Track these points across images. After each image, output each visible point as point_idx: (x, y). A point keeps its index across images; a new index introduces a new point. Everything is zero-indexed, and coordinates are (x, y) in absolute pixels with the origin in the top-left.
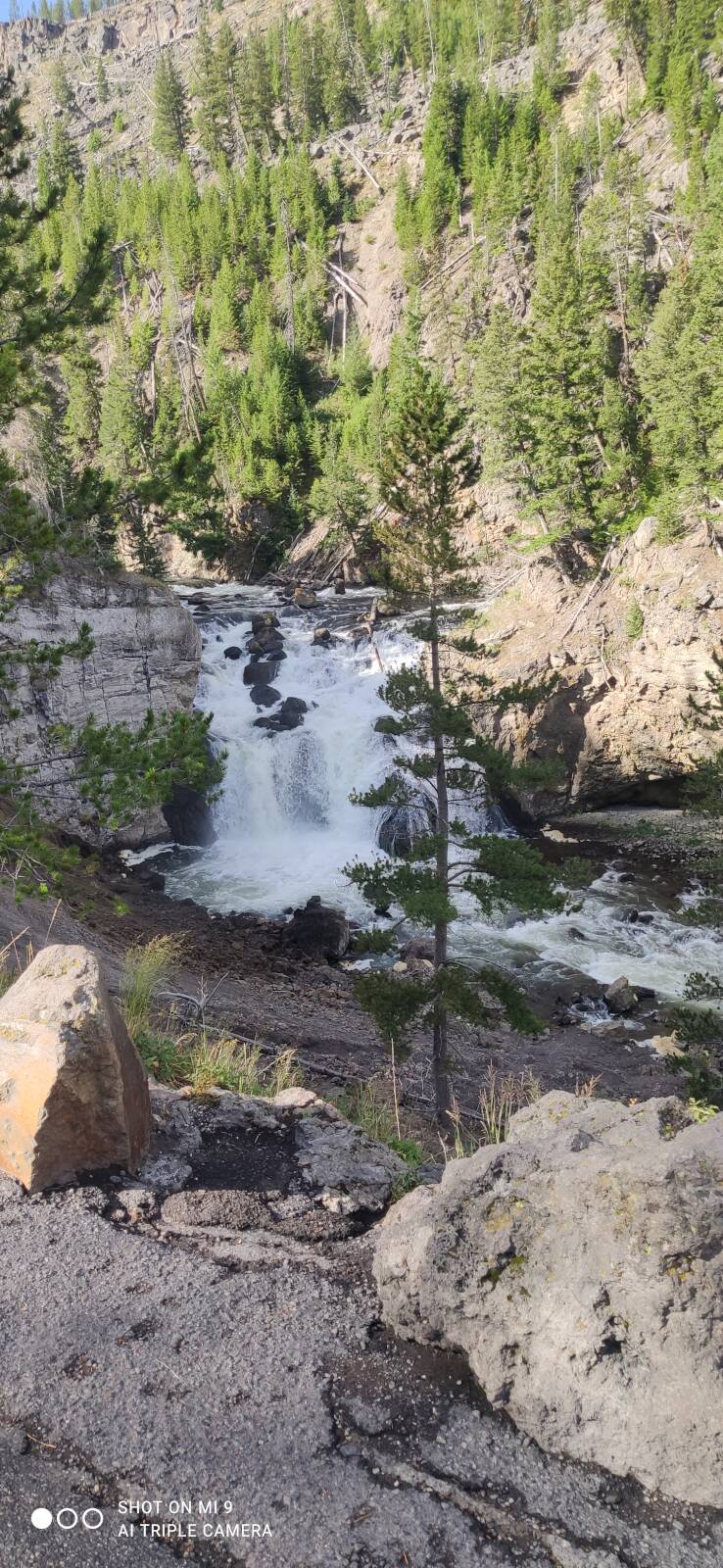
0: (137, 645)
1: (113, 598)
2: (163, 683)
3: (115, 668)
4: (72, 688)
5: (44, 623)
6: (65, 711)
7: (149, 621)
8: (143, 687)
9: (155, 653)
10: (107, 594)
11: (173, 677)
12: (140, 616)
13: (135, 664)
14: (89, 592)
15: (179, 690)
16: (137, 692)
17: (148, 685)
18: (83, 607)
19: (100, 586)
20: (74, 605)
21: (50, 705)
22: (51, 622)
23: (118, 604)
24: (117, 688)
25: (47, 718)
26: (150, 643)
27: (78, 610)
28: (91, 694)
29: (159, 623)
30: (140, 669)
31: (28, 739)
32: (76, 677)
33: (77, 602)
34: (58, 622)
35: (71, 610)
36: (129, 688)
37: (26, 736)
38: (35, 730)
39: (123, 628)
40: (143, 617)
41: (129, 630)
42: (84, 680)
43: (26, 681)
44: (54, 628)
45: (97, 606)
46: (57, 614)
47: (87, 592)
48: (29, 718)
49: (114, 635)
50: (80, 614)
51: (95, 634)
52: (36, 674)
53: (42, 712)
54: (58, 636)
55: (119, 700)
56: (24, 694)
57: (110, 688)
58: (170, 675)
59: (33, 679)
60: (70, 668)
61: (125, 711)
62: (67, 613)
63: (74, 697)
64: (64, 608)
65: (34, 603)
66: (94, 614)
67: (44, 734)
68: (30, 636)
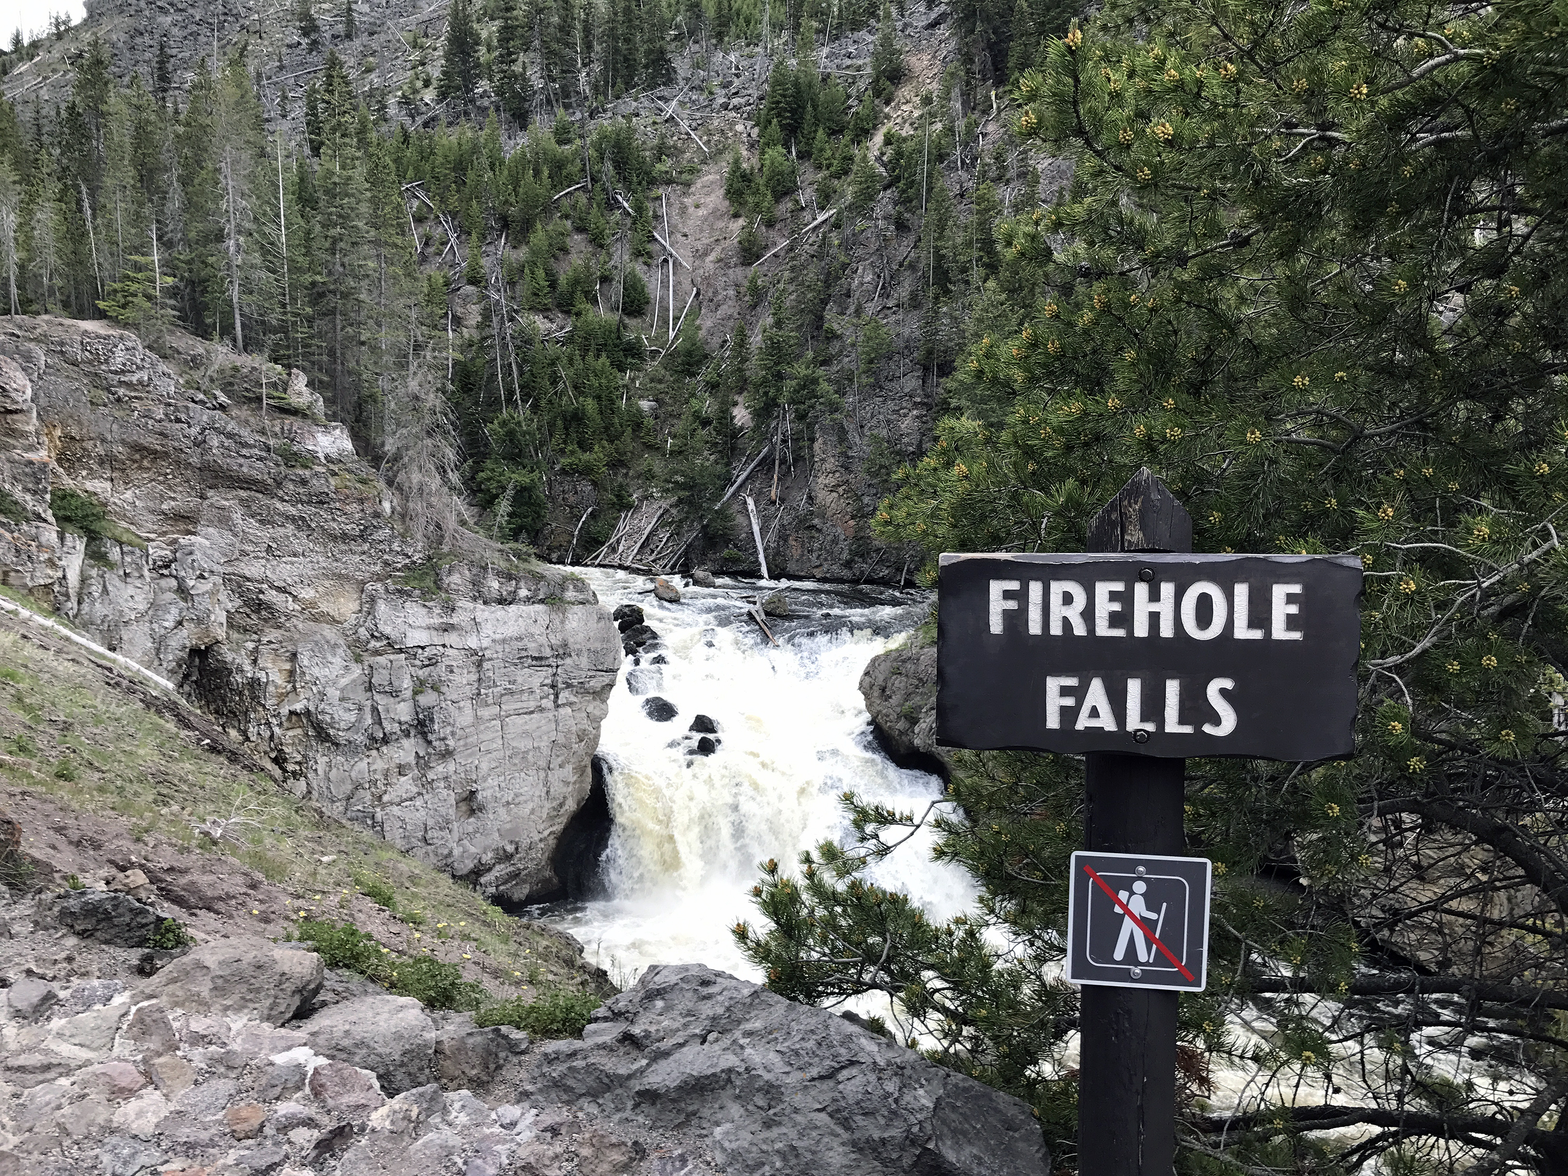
0: (547, 652)
1: (523, 593)
2: (573, 699)
3: (520, 680)
4: (462, 704)
5: (437, 621)
6: (453, 734)
7: (562, 622)
8: (548, 703)
9: (568, 661)
10: (517, 588)
11: (586, 692)
12: (553, 615)
13: (542, 676)
14: (496, 585)
15: (590, 709)
16: (541, 709)
17: (555, 702)
18: (485, 603)
19: (510, 577)
20: (475, 599)
21: (436, 727)
22: (445, 620)
23: (528, 600)
24: (519, 705)
25: (429, 743)
26: (563, 651)
27: (480, 606)
28: (485, 713)
29: (575, 624)
30: (548, 681)
31: (402, 770)
32: (469, 691)
33: (480, 596)
34: (455, 620)
35: (471, 605)
36: (532, 705)
37: (400, 766)
38: (412, 759)
39: (531, 630)
40: (556, 617)
41: (538, 630)
42: (479, 694)
43: (408, 694)
44: (447, 628)
45: (502, 601)
46: (453, 610)
47: (494, 584)
48: (406, 743)
49: (519, 639)
50: (483, 612)
51: (498, 637)
52: (420, 687)
53: (424, 735)
54: (452, 638)
55: (519, 720)
56: (404, 711)
57: (510, 705)
58: (582, 690)
59: (415, 693)
60: (464, 679)
61: (526, 734)
62: (466, 610)
63: (464, 717)
64: (464, 603)
65: (426, 595)
66: (498, 611)
67: (423, 763)
68: (416, 638)
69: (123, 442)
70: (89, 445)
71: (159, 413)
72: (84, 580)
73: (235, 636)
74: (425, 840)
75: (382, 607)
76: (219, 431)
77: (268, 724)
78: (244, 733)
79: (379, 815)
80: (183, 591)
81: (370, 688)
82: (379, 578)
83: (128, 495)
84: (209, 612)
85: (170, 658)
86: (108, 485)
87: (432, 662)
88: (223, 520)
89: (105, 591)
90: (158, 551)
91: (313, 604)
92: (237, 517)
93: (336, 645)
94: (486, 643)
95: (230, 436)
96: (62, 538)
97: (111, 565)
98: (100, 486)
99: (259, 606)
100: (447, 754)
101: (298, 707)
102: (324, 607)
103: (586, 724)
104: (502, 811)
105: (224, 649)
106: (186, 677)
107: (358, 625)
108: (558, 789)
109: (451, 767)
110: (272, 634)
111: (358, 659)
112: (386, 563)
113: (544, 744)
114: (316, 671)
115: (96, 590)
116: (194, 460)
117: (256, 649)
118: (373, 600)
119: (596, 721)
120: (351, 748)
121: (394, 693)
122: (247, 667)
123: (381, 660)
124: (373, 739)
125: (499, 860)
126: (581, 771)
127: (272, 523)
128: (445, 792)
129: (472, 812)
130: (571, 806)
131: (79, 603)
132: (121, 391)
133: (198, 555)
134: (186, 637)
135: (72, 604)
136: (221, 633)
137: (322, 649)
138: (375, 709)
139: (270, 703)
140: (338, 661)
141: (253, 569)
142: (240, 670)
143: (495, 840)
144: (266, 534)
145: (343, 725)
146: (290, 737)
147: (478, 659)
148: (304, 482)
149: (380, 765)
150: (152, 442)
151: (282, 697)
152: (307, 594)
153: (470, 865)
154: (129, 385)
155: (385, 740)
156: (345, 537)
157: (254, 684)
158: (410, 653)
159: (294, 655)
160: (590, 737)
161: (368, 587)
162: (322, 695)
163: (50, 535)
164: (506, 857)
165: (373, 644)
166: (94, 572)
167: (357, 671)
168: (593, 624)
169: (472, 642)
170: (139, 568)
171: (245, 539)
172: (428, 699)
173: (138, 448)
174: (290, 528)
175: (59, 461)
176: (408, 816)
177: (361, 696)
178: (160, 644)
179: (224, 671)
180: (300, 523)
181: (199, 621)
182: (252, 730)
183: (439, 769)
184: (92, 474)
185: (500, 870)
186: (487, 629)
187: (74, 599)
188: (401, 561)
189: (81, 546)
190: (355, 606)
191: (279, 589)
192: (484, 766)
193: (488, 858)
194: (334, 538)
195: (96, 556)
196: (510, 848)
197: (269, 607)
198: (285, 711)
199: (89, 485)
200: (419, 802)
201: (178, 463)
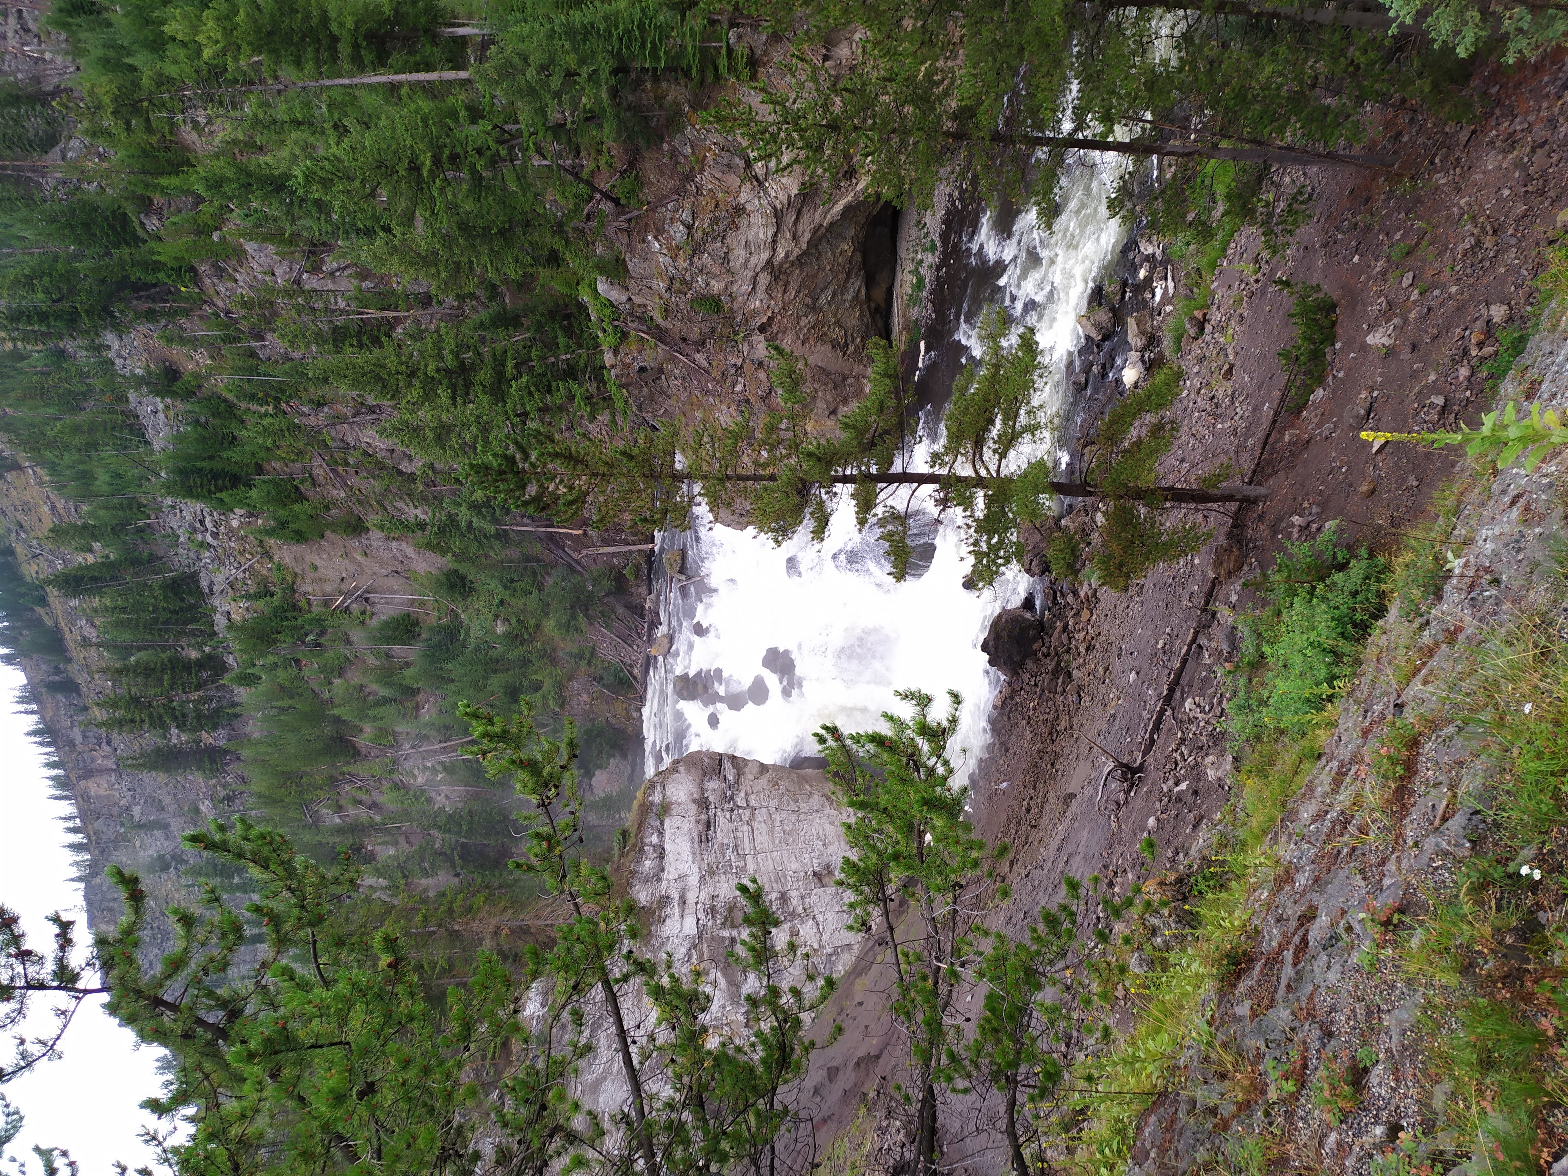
0: (703, 817)
1: (655, 839)
2: (742, 794)
3: (726, 841)
5: (677, 910)
7: (679, 804)
8: (746, 814)
9: (711, 799)
10: (651, 845)
11: (737, 782)
12: (674, 812)
13: (722, 820)
14: (648, 863)
15: (751, 777)
16: (751, 820)
17: (744, 809)
18: (663, 870)
19: (641, 851)
20: (659, 880)
22: (676, 904)
23: (661, 834)
24: (746, 840)
26: (703, 803)
27: (665, 875)
29: (682, 794)
30: (728, 815)
33: (657, 876)
34: (675, 895)
35: (664, 883)
36: (746, 828)
39: (685, 831)
40: (675, 810)
41: (687, 825)
43: (735, 929)
44: (683, 902)
45: (662, 856)
46: (668, 897)
47: (647, 865)
49: (692, 840)
50: (671, 872)
51: (690, 859)
52: (729, 922)
54: (691, 898)
55: (759, 838)
57: (747, 847)
59: (734, 926)
61: (771, 830)
62: (668, 886)
64: (663, 888)
65: (655, 920)
66: (669, 858)
68: (690, 926)
79: (829, 950)
87: (710, 912)
94: (695, 869)
100: (783, 897)
103: (763, 781)
104: (831, 849)
109: (794, 894)
113: (778, 817)
119: (763, 770)
121: (734, 943)
126: (802, 780)
128: (813, 897)
130: (830, 788)
145: (757, 984)
147: (709, 874)
158: (703, 930)
160: (775, 775)
165: (694, 960)
169: (693, 880)
176: (830, 927)
183: (795, 903)
186: (684, 867)
192: (794, 866)
200: (820, 918)
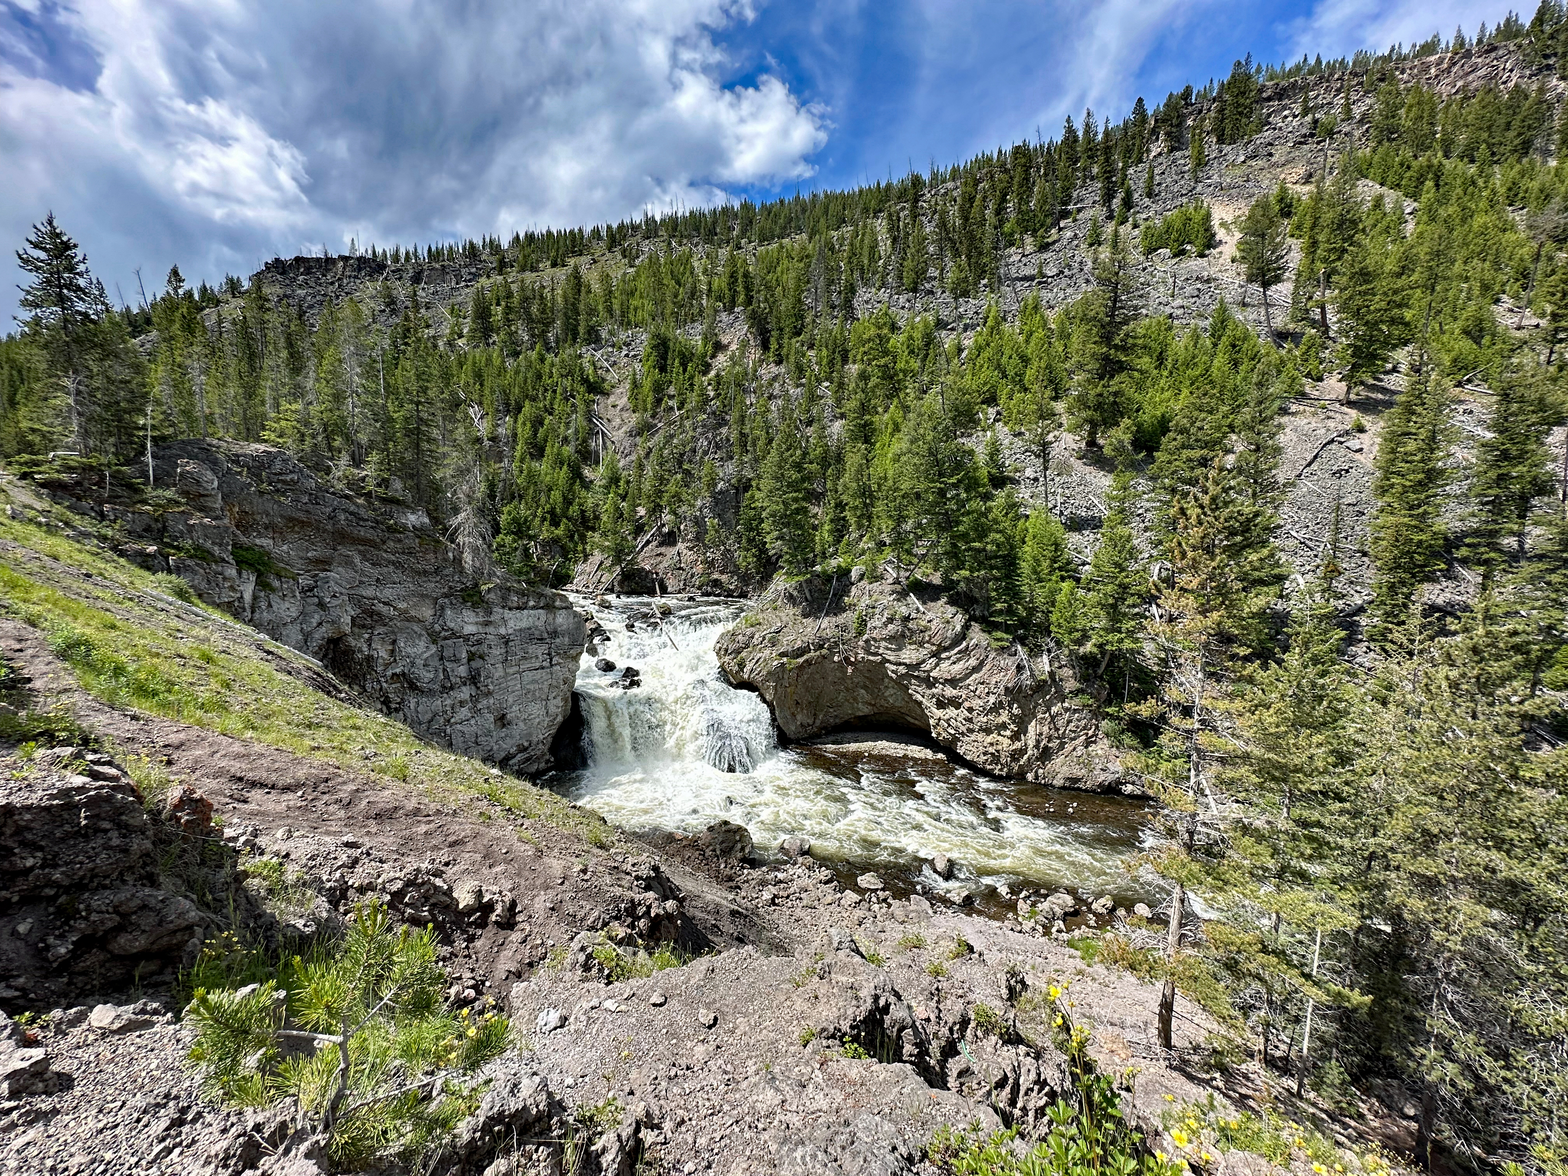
0: (546, 635)
1: (531, 603)
2: (561, 660)
3: (529, 651)
4: (497, 666)
5: (481, 620)
6: (492, 682)
7: (554, 619)
8: (546, 664)
9: (557, 640)
10: (528, 601)
11: (568, 656)
12: (549, 615)
13: (544, 648)
14: (515, 599)
15: (569, 666)
16: (543, 667)
17: (550, 663)
18: (509, 609)
19: (524, 595)
20: (503, 607)
21: (482, 679)
22: (486, 619)
23: (534, 608)
24: (530, 665)
25: (478, 688)
26: (554, 635)
27: (507, 611)
28: (511, 671)
29: (561, 620)
30: (546, 652)
31: (462, 704)
32: (501, 658)
33: (506, 605)
34: (492, 619)
35: (501, 611)
36: (538, 665)
37: (461, 702)
38: (468, 697)
39: (536, 623)
40: (551, 617)
41: (540, 624)
42: (507, 660)
43: (465, 661)
44: (487, 624)
45: (518, 608)
46: (491, 613)
48: (464, 688)
49: (529, 629)
50: (507, 614)
51: (517, 628)
52: (471, 657)
53: (475, 684)
54: (491, 629)
55: (530, 674)
56: (462, 671)
57: (525, 666)
58: (565, 655)
59: (469, 660)
60: (498, 652)
61: (534, 681)
62: (499, 613)
63: (499, 672)
64: (497, 609)
65: (474, 606)
66: (518, 614)
67: (474, 699)
68: (469, 629)
69: (282, 516)
70: (258, 517)
71: (305, 499)
72: (255, 598)
73: (356, 630)
74: (477, 743)
75: (449, 612)
76: (345, 511)
77: (379, 682)
78: (364, 687)
79: (448, 731)
80: (322, 605)
81: (441, 659)
82: (446, 596)
83: (285, 547)
84: (339, 617)
85: (314, 645)
86: (271, 542)
87: (479, 642)
88: (348, 563)
89: (270, 605)
90: (304, 581)
91: (406, 611)
92: (357, 560)
93: (421, 635)
94: (510, 631)
95: (351, 513)
96: (240, 573)
97: (273, 590)
98: (266, 542)
99: (371, 613)
100: (489, 694)
101: (398, 671)
102: (413, 613)
103: (568, 674)
104: (521, 724)
105: (350, 639)
106: (325, 656)
107: (433, 623)
108: (553, 710)
109: (492, 701)
110: (380, 630)
111: (434, 642)
112: (450, 588)
113: (545, 686)
114: (409, 649)
115: (263, 605)
116: (329, 527)
117: (370, 639)
118: (443, 608)
119: (573, 673)
120: (431, 693)
121: (457, 660)
122: (365, 648)
123: (449, 642)
124: (443, 687)
125: (520, 751)
126: (565, 700)
127: (380, 565)
128: (488, 715)
129: (504, 726)
130: (560, 719)
131: (253, 612)
132: (279, 486)
133: (332, 583)
134: (325, 631)
135: (248, 614)
136: (348, 629)
137: (413, 637)
138: (444, 670)
139: (380, 669)
140: (422, 644)
141: (369, 592)
142: (360, 650)
143: (517, 740)
144: (375, 572)
145: (426, 680)
146: (392, 689)
147: (506, 641)
148: (400, 541)
149: (448, 702)
150: (302, 516)
151: (387, 665)
152: (402, 605)
153: (503, 754)
154: (284, 482)
155: (452, 688)
156: (425, 573)
157: (369, 659)
158: (466, 638)
159: (394, 642)
160: (569, 681)
161: (440, 601)
162: (413, 664)
163: (232, 572)
164: (522, 749)
165: (443, 634)
166: (262, 594)
167: (433, 649)
168: (571, 620)
169: (503, 631)
170: (293, 592)
171: (362, 573)
172: (476, 664)
173: (291, 519)
174: (391, 568)
175: (237, 526)
176: (465, 729)
177: (435, 662)
178: (307, 636)
179: (349, 652)
180: (397, 565)
181: (333, 622)
182: (368, 686)
183: (483, 703)
184: (260, 535)
185: (519, 757)
186: (511, 624)
187: (249, 611)
188: (459, 587)
189: (253, 578)
190: (430, 612)
191: (385, 603)
192: (511, 700)
193: (513, 750)
194: (419, 573)
195: (262, 584)
196: (526, 744)
197: (379, 614)
198: (389, 673)
199: (258, 541)
200: (473, 722)
201: (318, 529)
